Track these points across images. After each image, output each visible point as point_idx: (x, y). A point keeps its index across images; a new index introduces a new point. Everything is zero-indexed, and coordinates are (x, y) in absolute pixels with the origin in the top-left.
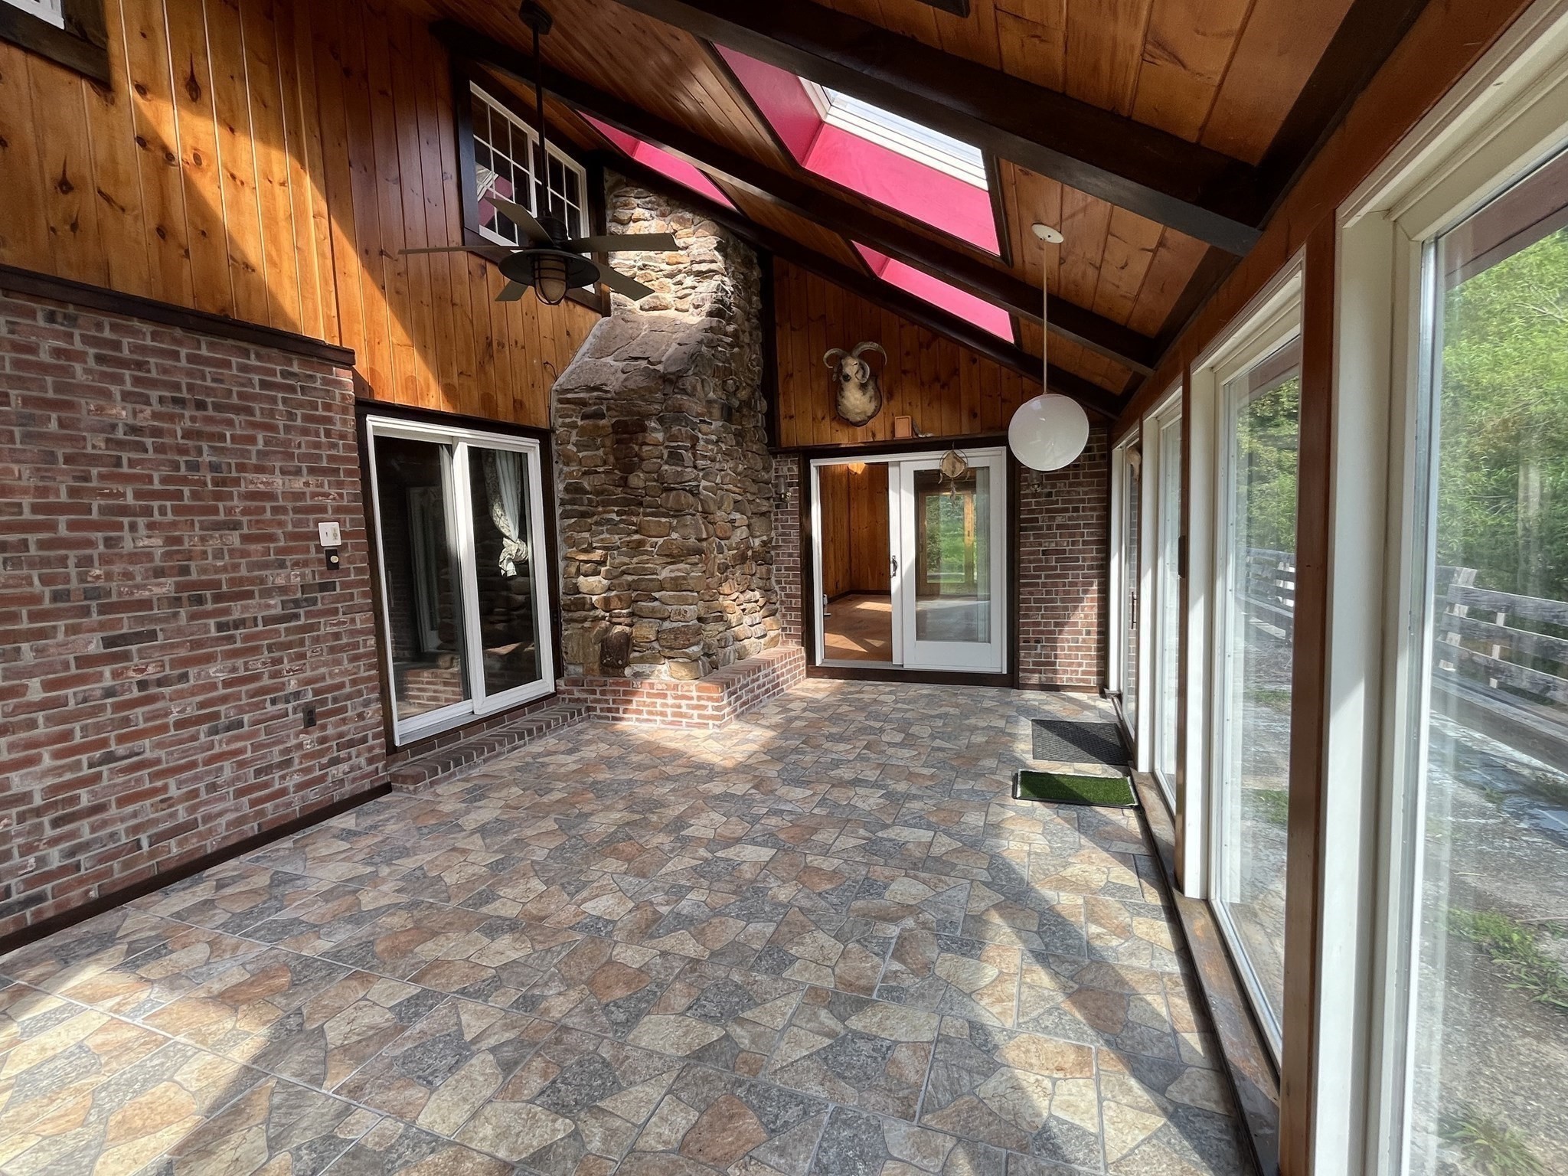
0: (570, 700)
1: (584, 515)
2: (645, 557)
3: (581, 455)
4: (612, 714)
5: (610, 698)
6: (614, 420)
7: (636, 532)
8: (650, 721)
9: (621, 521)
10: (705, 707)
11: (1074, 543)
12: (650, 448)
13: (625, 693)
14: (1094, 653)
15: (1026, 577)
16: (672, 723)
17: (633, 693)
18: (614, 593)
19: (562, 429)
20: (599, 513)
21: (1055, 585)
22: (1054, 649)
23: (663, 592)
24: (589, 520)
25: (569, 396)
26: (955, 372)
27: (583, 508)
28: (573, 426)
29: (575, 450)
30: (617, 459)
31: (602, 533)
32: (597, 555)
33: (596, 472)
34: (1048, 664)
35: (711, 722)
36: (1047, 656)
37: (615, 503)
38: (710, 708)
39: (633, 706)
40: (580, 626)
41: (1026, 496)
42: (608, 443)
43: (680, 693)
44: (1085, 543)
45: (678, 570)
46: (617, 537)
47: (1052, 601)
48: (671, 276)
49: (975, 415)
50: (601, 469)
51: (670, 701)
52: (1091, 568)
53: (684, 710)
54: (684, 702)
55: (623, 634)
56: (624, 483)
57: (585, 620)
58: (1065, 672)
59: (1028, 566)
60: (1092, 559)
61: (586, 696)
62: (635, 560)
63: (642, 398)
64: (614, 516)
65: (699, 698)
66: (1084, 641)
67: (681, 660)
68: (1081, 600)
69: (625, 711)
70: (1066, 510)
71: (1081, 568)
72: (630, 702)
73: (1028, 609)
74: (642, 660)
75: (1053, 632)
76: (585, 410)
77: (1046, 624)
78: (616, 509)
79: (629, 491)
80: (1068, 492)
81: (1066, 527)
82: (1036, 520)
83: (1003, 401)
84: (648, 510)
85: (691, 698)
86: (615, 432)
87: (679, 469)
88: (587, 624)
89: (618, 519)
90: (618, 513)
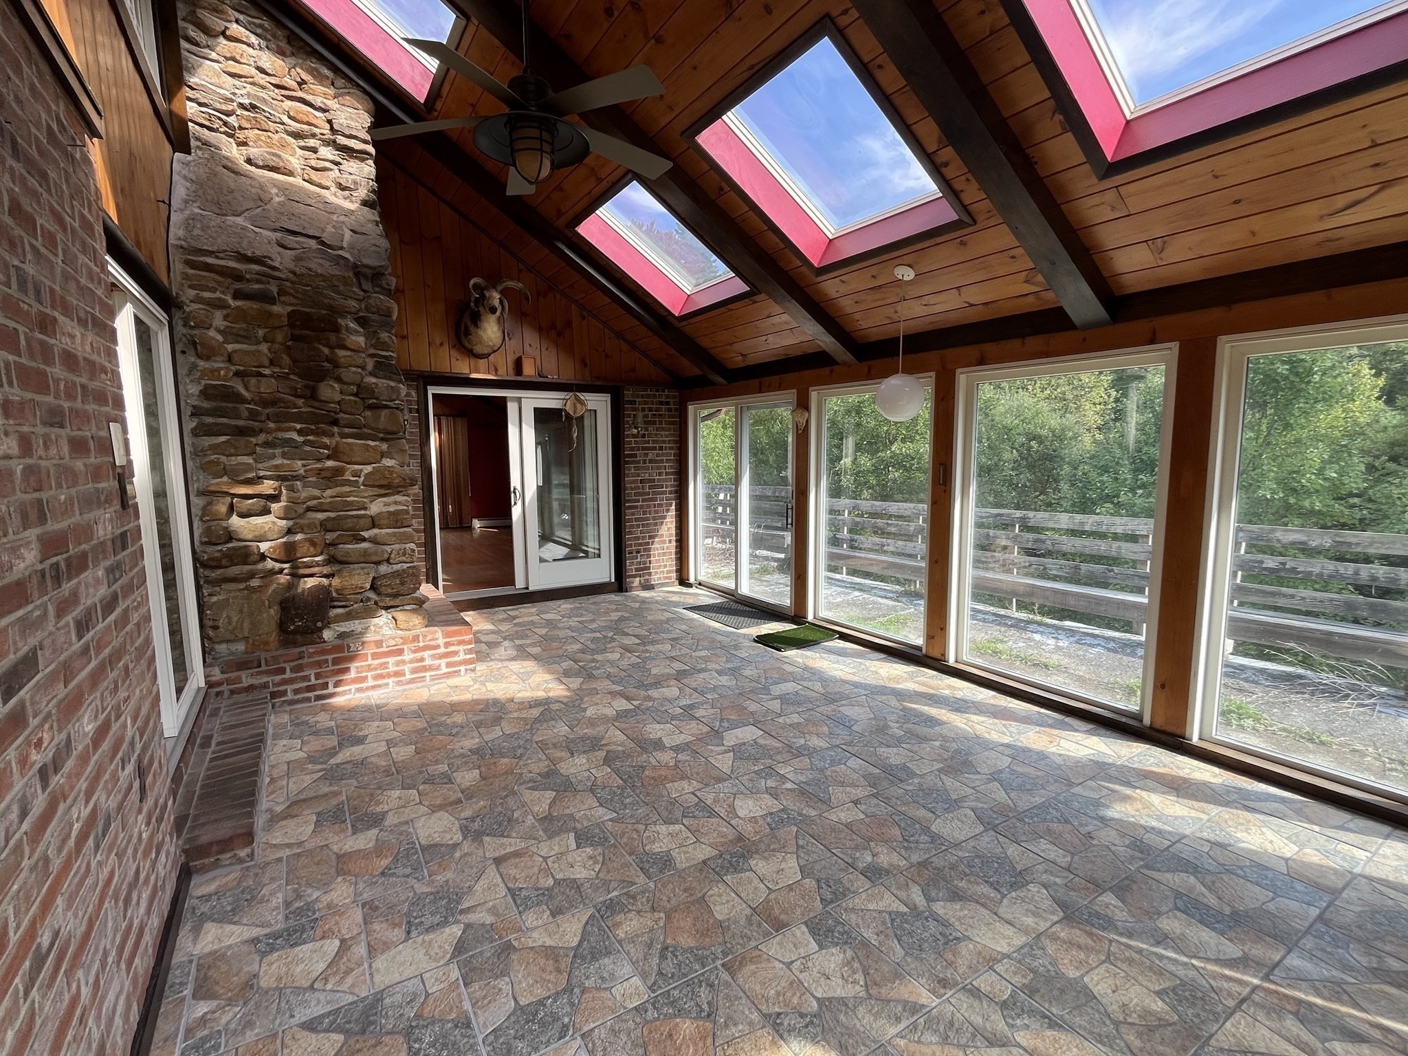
0: (232, 692)
1: (242, 432)
2: (347, 489)
3: (230, 347)
4: (318, 692)
5: (311, 673)
6: (290, 309)
7: (328, 458)
8: (379, 686)
9: (305, 443)
10: (456, 653)
11: (660, 474)
12: (349, 353)
13: (336, 661)
14: (674, 556)
15: (629, 501)
16: (412, 681)
17: (351, 659)
18: (299, 537)
19: (195, 306)
20: (269, 432)
21: (649, 506)
22: (649, 556)
23: (376, 531)
24: (253, 440)
25: (210, 260)
26: (569, 324)
27: (241, 423)
28: (219, 305)
29: (220, 338)
30: (295, 361)
31: (274, 457)
32: (268, 487)
33: (260, 375)
34: (644, 569)
35: (462, 668)
36: (645, 563)
37: (298, 418)
38: (462, 654)
39: (353, 674)
40: (242, 586)
41: (628, 436)
42: (279, 337)
43: (421, 644)
44: (667, 474)
45: (396, 503)
46: (300, 463)
47: (648, 519)
48: (297, 135)
49: (586, 365)
50: (267, 372)
51: (407, 656)
52: (671, 493)
53: (427, 662)
54: (426, 654)
55: (319, 588)
56: (312, 395)
57: (252, 575)
58: (656, 573)
59: (629, 492)
60: (671, 485)
61: (265, 679)
62: (329, 492)
63: (334, 288)
64: (295, 436)
65: (447, 645)
66: (668, 548)
67: (408, 607)
68: (665, 517)
69: (337, 685)
70: (654, 448)
71: (664, 493)
72: (347, 670)
73: (632, 527)
74: (349, 617)
75: (648, 544)
76: (238, 285)
77: (644, 538)
78: (298, 426)
79: (317, 404)
80: (656, 435)
81: (656, 461)
82: (635, 456)
83: (607, 356)
84: (347, 430)
85: (438, 647)
86: (291, 325)
87: (393, 384)
88: (255, 583)
89: (300, 439)
90: (300, 432)
